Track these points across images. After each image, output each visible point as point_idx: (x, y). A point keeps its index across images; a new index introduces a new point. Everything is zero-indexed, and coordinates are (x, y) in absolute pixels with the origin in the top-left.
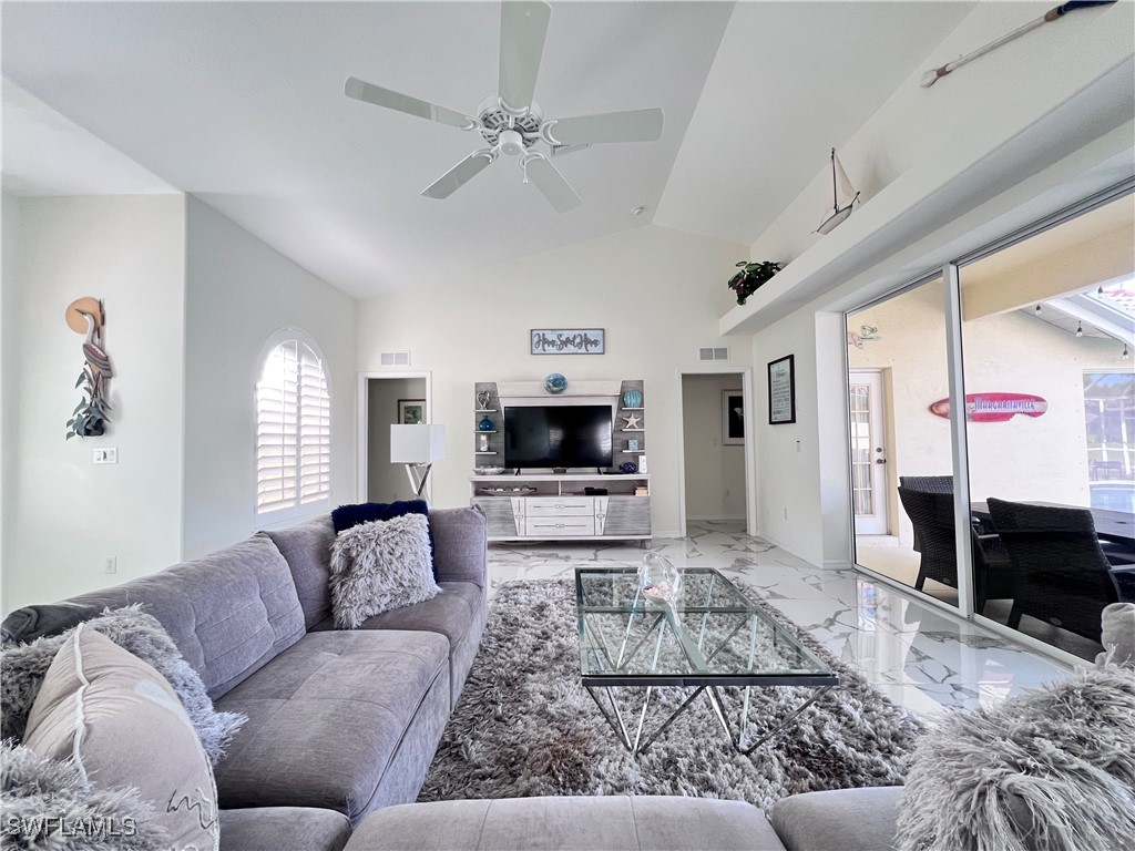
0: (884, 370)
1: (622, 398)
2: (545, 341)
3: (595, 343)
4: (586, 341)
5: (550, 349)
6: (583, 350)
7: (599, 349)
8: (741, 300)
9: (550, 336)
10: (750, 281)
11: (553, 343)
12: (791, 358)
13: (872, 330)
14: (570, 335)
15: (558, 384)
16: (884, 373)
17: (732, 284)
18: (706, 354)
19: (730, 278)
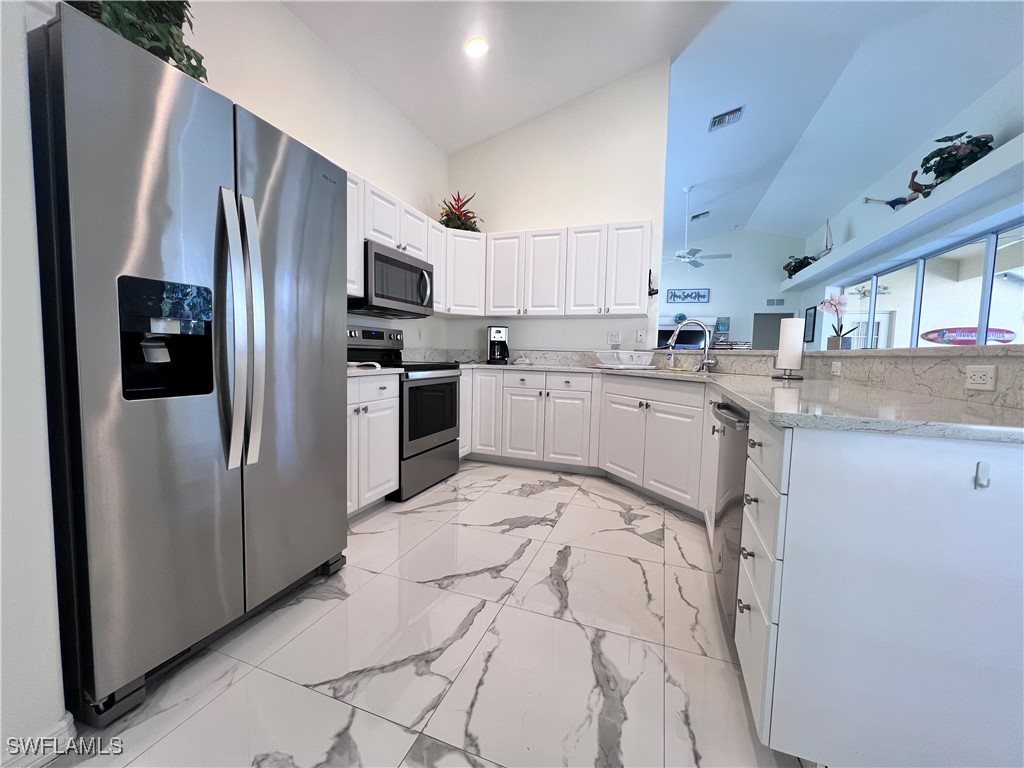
0: (892, 312)
1: (717, 327)
2: (675, 296)
3: (704, 296)
4: (699, 296)
5: (677, 300)
6: (696, 300)
7: (706, 299)
8: (790, 277)
9: (678, 293)
10: (797, 266)
11: (679, 297)
12: (815, 308)
13: (885, 288)
14: (690, 292)
15: (681, 318)
16: (892, 314)
17: (785, 268)
18: (770, 302)
19: (785, 264)
